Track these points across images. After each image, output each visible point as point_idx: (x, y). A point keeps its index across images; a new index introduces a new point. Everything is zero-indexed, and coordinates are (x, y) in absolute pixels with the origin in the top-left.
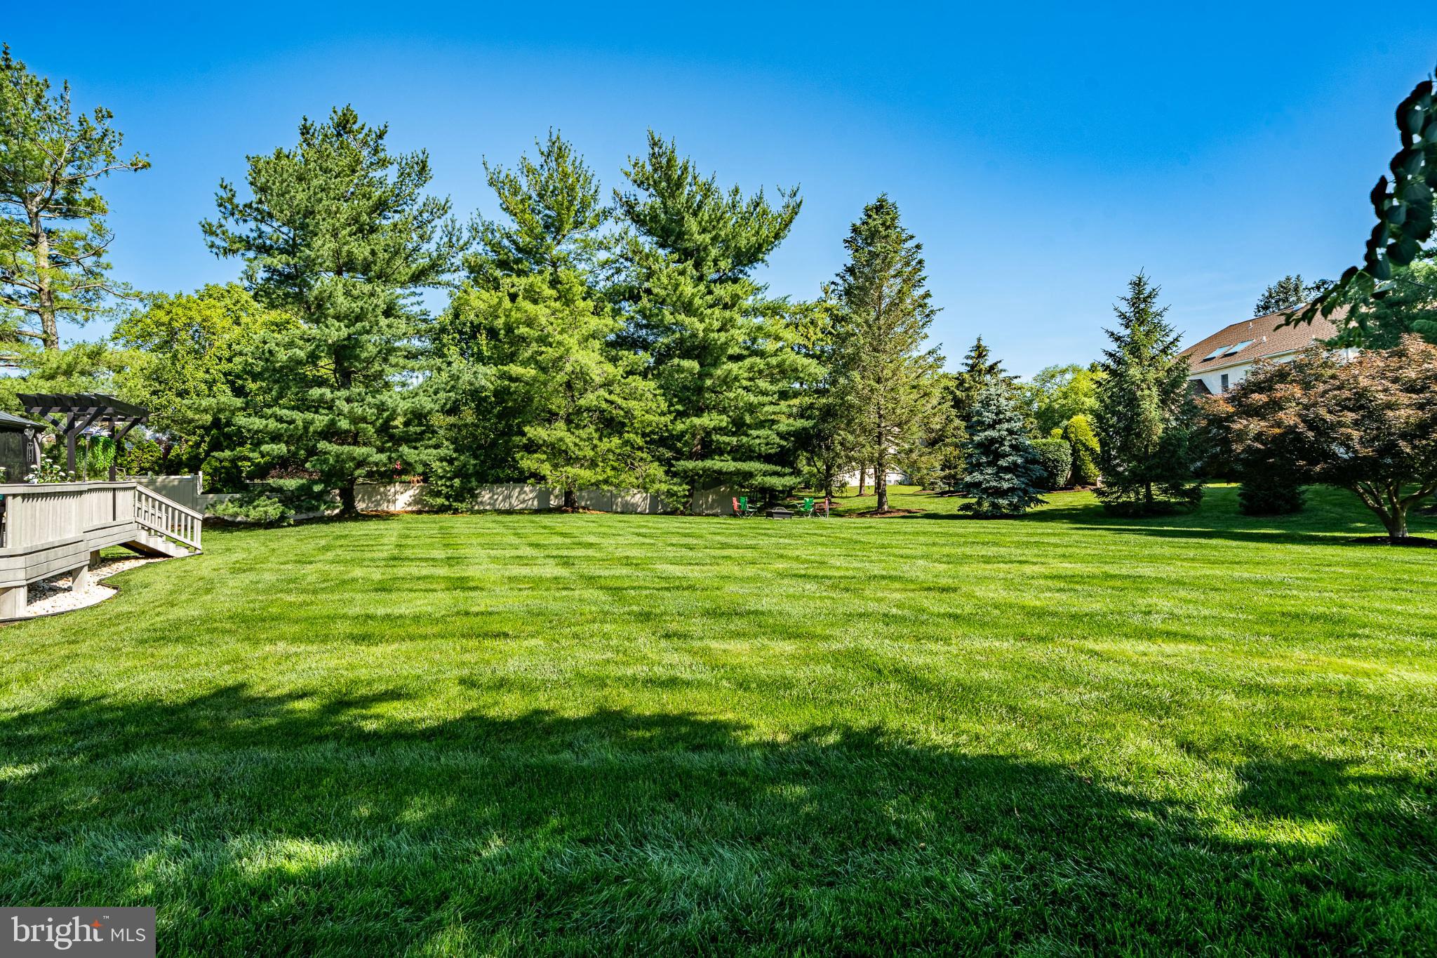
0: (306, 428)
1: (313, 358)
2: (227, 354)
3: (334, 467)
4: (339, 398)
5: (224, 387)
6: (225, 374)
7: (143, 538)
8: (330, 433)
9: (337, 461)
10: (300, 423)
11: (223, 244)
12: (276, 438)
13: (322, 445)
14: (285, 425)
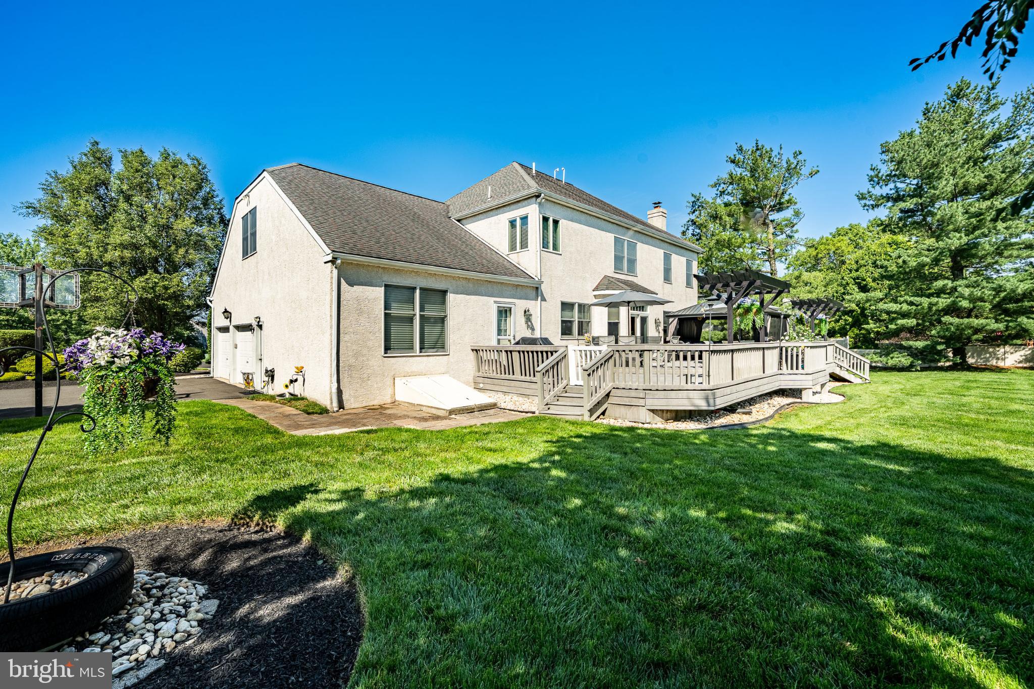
0: (930, 308)
1: (936, 261)
2: (855, 267)
3: (955, 333)
4: (960, 286)
5: (854, 287)
6: (854, 279)
7: (838, 371)
8: (953, 310)
9: (957, 330)
10: (926, 305)
11: (872, 202)
12: (904, 315)
13: (947, 319)
14: (914, 307)
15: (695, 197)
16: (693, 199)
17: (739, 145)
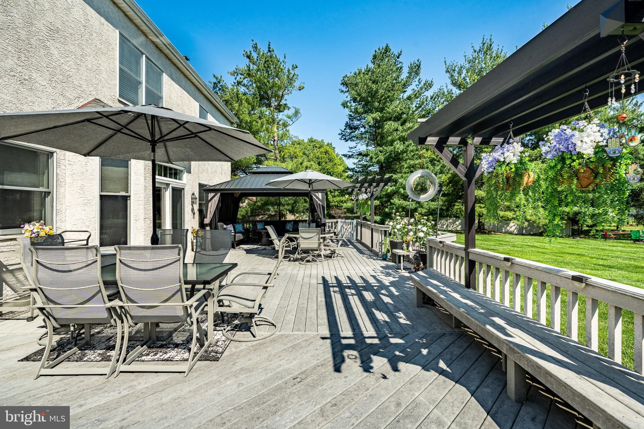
15: (217, 78)
16: (215, 81)
17: (254, 43)
